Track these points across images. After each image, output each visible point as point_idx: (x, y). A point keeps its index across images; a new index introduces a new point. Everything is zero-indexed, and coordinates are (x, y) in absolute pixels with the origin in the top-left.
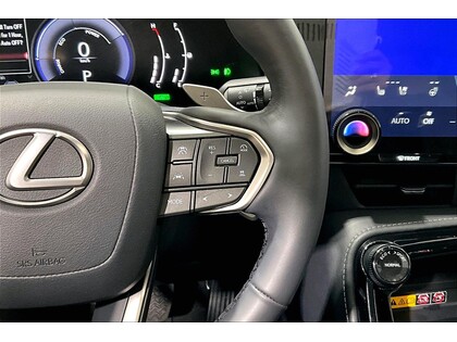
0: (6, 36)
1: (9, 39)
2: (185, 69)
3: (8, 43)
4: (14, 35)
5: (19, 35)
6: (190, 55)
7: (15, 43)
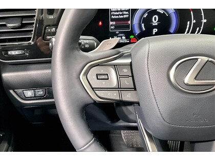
0: (121, 13)
1: (123, 15)
2: (202, 27)
3: (122, 17)
4: (125, 13)
5: (127, 13)
6: (205, 21)
7: (125, 16)
